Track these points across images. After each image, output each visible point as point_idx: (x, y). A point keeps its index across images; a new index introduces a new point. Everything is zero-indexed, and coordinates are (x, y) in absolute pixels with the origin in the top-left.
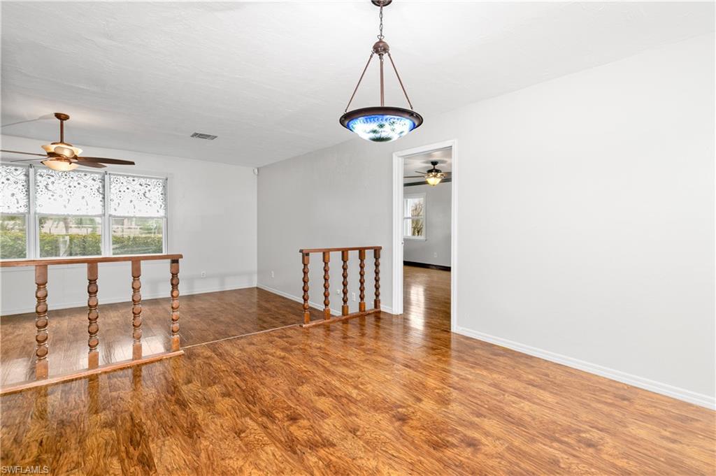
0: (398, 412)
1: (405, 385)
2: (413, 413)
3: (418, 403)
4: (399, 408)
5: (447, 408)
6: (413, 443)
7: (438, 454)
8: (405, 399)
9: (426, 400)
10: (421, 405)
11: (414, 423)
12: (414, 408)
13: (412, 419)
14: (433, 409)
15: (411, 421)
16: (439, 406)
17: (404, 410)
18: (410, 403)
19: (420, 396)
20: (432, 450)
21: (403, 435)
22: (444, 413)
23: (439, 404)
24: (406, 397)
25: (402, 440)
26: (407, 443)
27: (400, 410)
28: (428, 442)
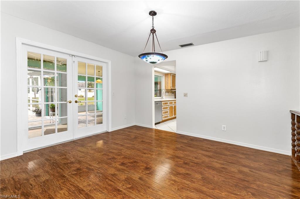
0: (149, 171)
1: (149, 187)
2: (143, 171)
3: (141, 176)
4: (149, 173)
5: (128, 176)
6: (142, 162)
7: (135, 160)
8: (147, 178)
9: (137, 179)
10: (139, 176)
11: (142, 167)
12: (142, 174)
13: (143, 169)
14: (134, 174)
15: (144, 168)
16: (131, 177)
17: (147, 172)
18: (145, 176)
19: (139, 181)
20: (137, 161)
21: (146, 163)
22: (130, 173)
23: (131, 178)
24: (147, 179)
25: (146, 162)
26: (144, 161)
27: (148, 172)
28: (137, 162)
